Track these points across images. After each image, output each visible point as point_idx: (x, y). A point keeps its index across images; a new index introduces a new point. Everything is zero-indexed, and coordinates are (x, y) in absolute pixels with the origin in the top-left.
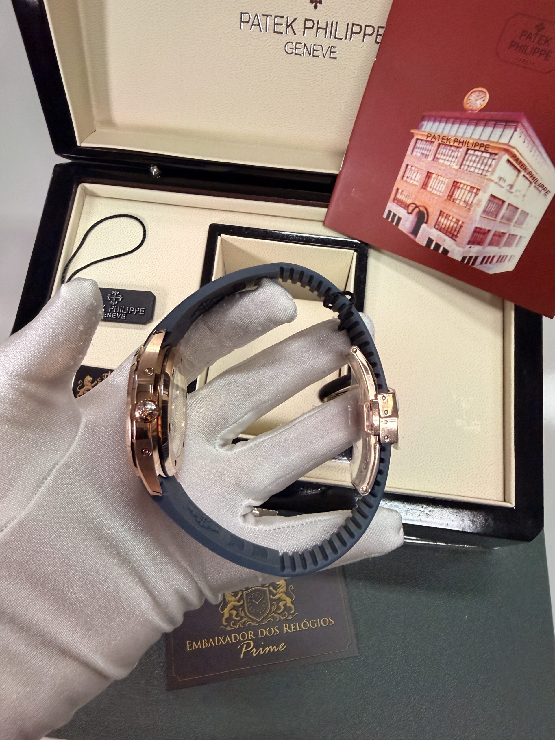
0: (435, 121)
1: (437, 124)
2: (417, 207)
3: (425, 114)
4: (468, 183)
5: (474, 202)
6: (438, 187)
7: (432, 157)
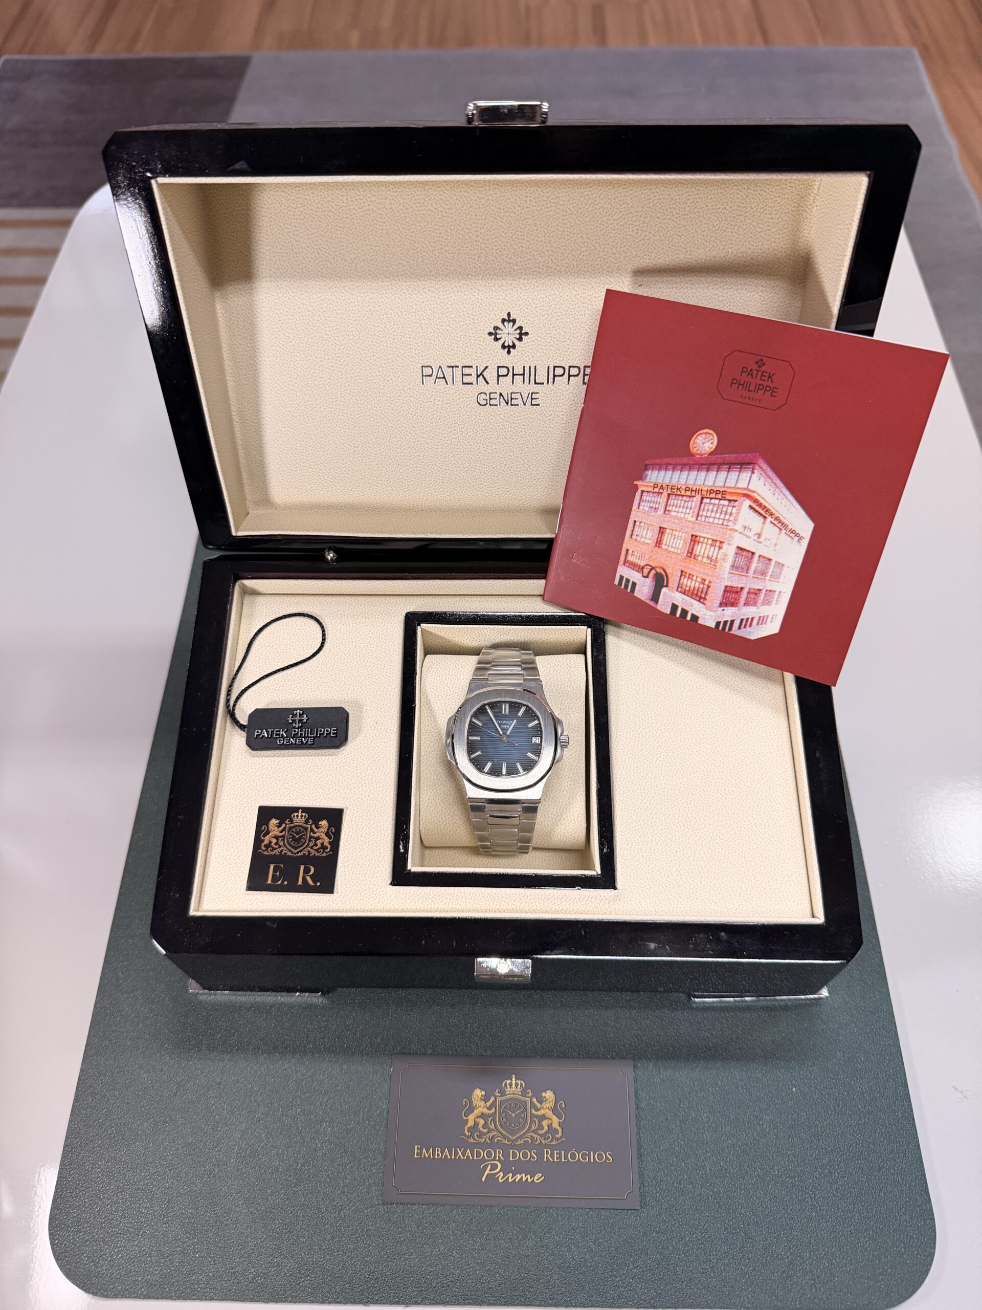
0: (660, 469)
1: (662, 473)
2: (653, 568)
3: (647, 462)
4: (710, 537)
5: (719, 557)
6: (675, 543)
7: (663, 509)
